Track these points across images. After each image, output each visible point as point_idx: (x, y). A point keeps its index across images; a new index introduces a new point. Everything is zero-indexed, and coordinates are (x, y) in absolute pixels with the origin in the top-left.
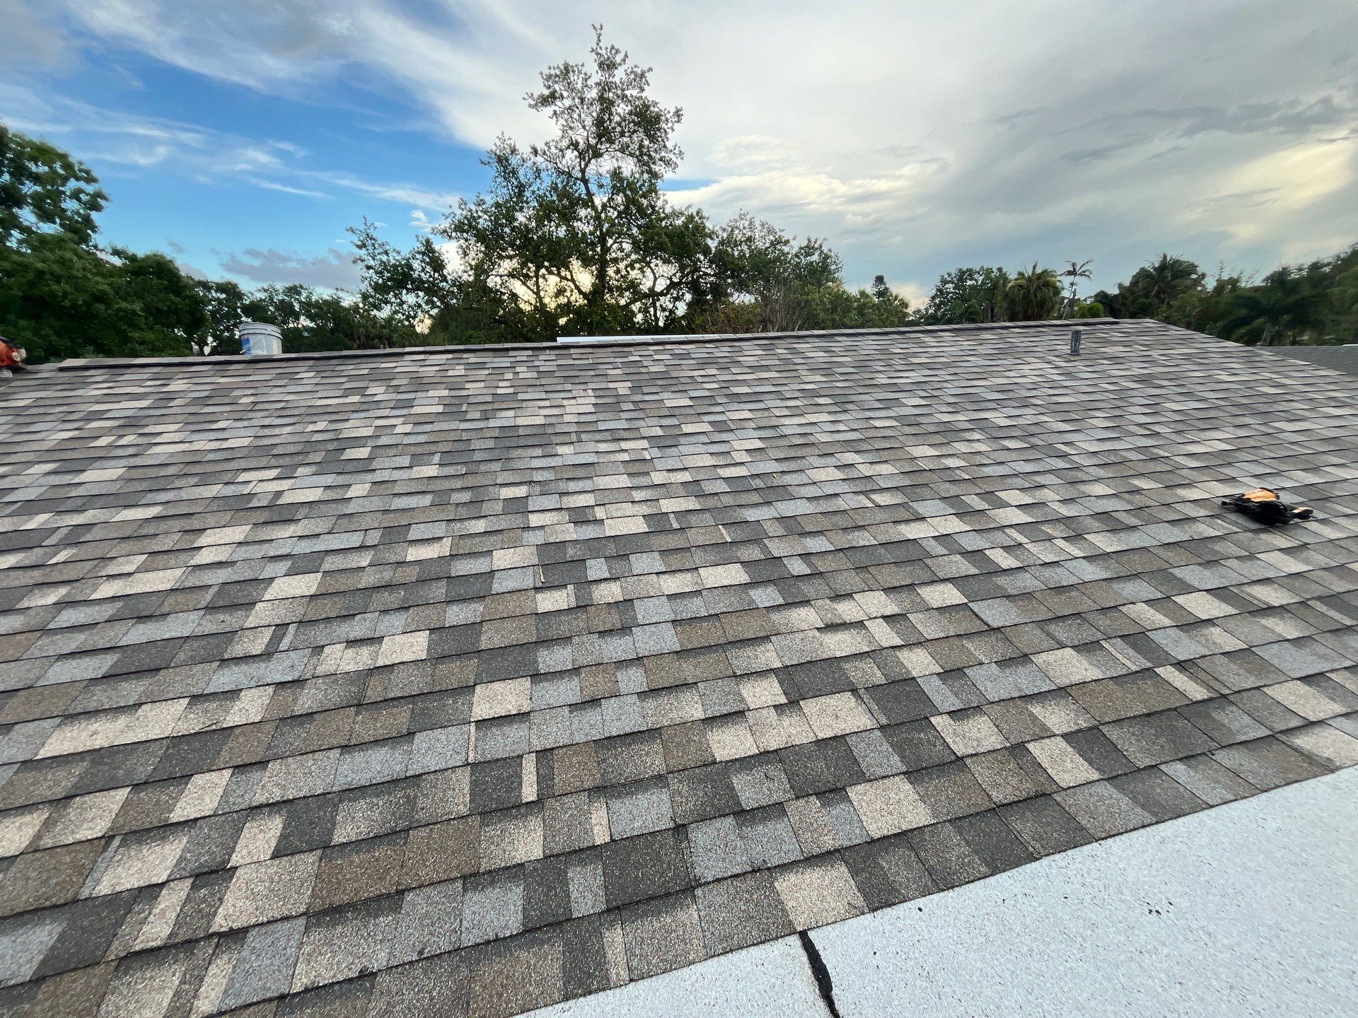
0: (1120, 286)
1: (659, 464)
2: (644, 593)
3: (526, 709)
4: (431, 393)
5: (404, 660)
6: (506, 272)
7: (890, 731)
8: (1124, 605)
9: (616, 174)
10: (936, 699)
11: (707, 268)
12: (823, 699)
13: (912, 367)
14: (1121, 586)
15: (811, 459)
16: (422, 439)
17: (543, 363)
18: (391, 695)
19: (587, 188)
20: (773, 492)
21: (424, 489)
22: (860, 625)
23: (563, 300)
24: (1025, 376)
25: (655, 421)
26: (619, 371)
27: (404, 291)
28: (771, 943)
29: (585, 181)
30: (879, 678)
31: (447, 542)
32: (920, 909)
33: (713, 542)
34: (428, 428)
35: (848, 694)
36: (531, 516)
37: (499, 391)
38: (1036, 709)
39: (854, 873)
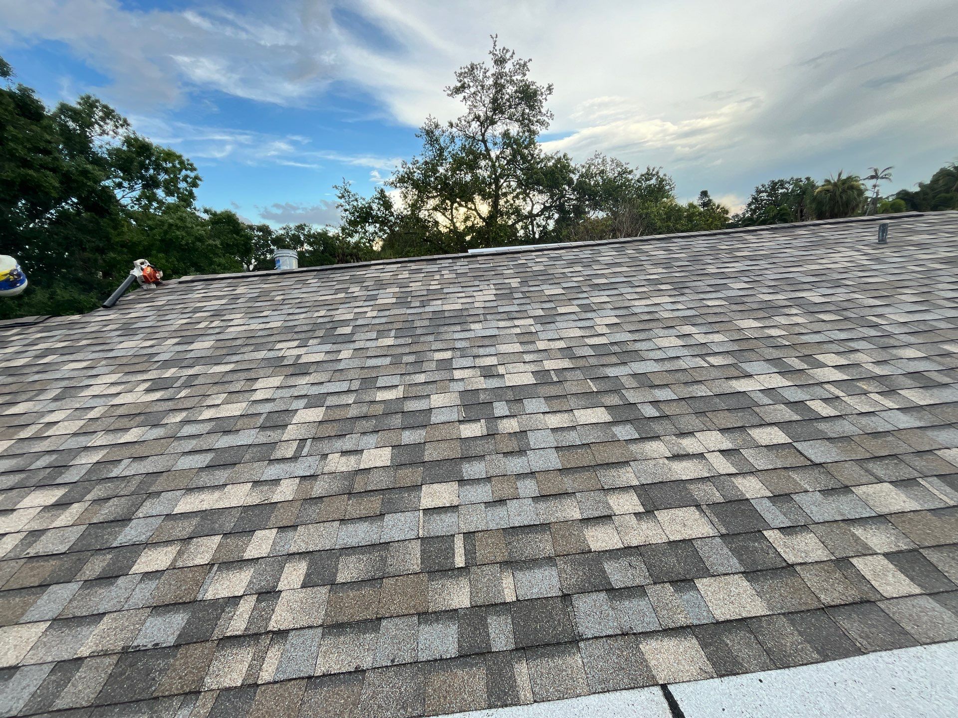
0: (921, 185)
1: (542, 336)
2: (534, 427)
3: (455, 503)
4: (388, 290)
5: (377, 466)
6: (431, 207)
7: (729, 539)
8: (940, 449)
9: (506, 134)
10: (768, 517)
11: (571, 195)
12: (673, 511)
13: (736, 259)
14: (936, 433)
15: (656, 331)
16: (383, 320)
17: (459, 267)
18: (369, 488)
19: (486, 146)
20: (627, 355)
21: (385, 353)
22: (701, 456)
23: (469, 224)
24: (836, 263)
25: (538, 306)
26: (512, 271)
27: (367, 224)
28: (639, 689)
29: (484, 141)
30: (718, 497)
31: (401, 388)
32: (761, 681)
33: (583, 391)
34: (387, 313)
35: (693, 508)
36: (454, 372)
37: (431, 287)
38: (859, 531)
39: (704, 645)
